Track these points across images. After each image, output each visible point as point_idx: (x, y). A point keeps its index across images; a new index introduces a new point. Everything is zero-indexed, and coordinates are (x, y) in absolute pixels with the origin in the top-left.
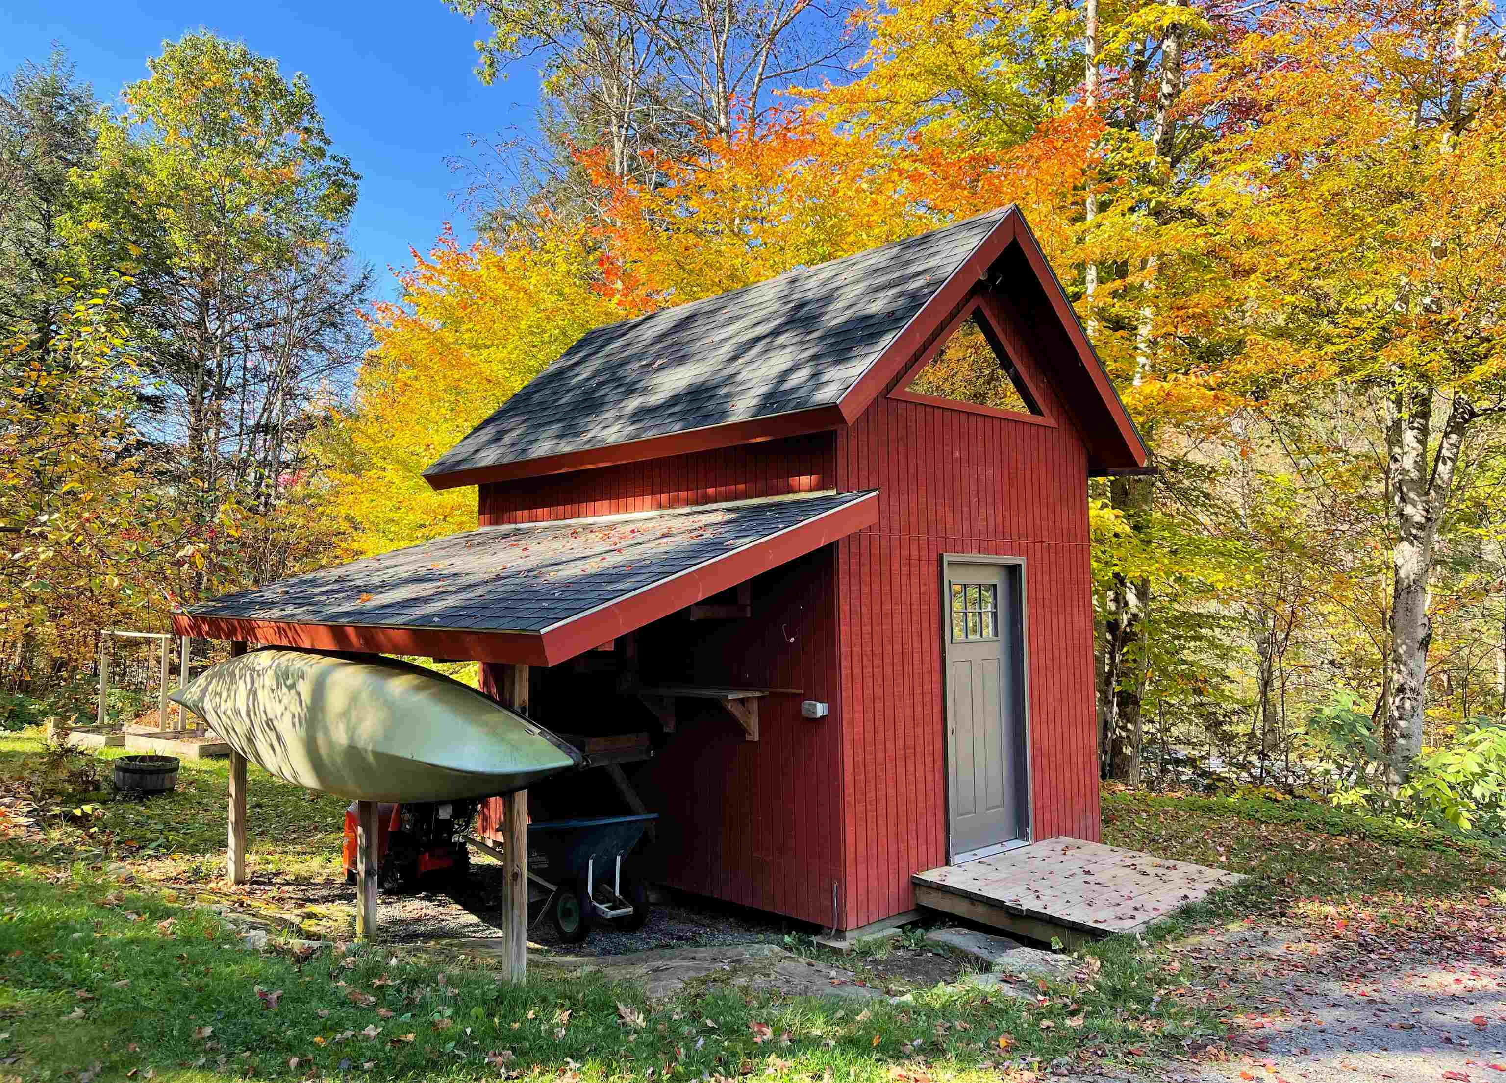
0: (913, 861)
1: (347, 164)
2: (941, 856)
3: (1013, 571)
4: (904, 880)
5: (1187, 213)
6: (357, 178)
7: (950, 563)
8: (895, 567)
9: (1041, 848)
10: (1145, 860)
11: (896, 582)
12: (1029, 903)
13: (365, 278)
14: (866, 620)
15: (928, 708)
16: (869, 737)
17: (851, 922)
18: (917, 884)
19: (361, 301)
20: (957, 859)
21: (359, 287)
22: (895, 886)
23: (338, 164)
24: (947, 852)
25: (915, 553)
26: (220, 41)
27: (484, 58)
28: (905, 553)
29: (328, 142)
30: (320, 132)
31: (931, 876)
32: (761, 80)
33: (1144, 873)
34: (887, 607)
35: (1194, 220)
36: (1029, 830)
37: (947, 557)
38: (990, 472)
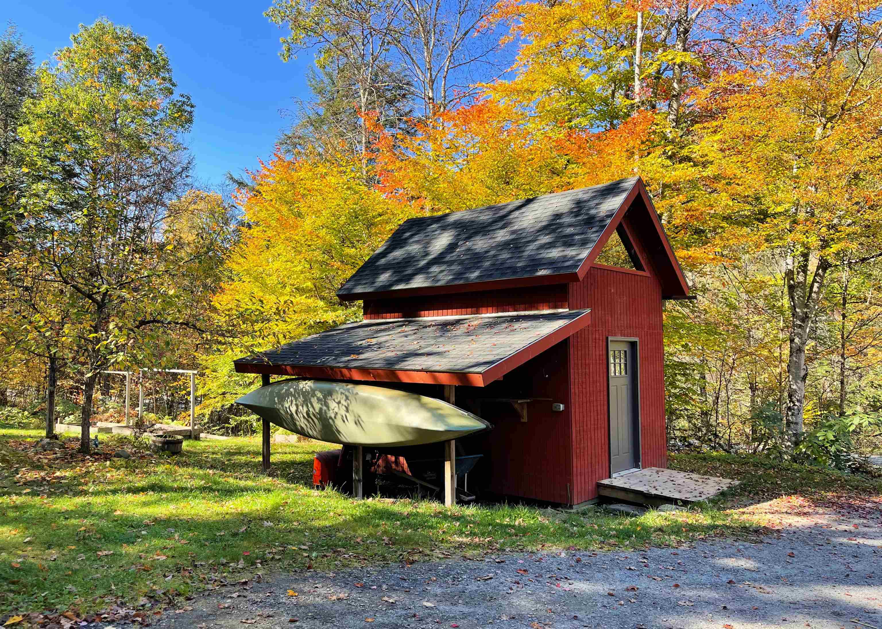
0: (597, 476)
1: (188, 98)
2: (607, 474)
3: (633, 345)
4: (594, 483)
5: (688, 159)
6: (192, 107)
7: (611, 341)
8: (590, 343)
9: (647, 472)
10: (695, 476)
11: (590, 349)
12: (653, 492)
13: (189, 163)
14: (580, 367)
15: (602, 407)
16: (581, 419)
17: (575, 502)
18: (600, 486)
19: (187, 176)
20: (614, 475)
21: (185, 169)
22: (591, 486)
23: (185, 99)
24: (610, 472)
25: (597, 336)
26: (118, 26)
27: (285, 47)
28: (594, 336)
29: (174, 85)
30: (170, 80)
31: (606, 482)
32: (448, 69)
33: (697, 481)
34: (587, 362)
35: (692, 163)
36: (640, 464)
37: (610, 338)
38: (625, 298)
